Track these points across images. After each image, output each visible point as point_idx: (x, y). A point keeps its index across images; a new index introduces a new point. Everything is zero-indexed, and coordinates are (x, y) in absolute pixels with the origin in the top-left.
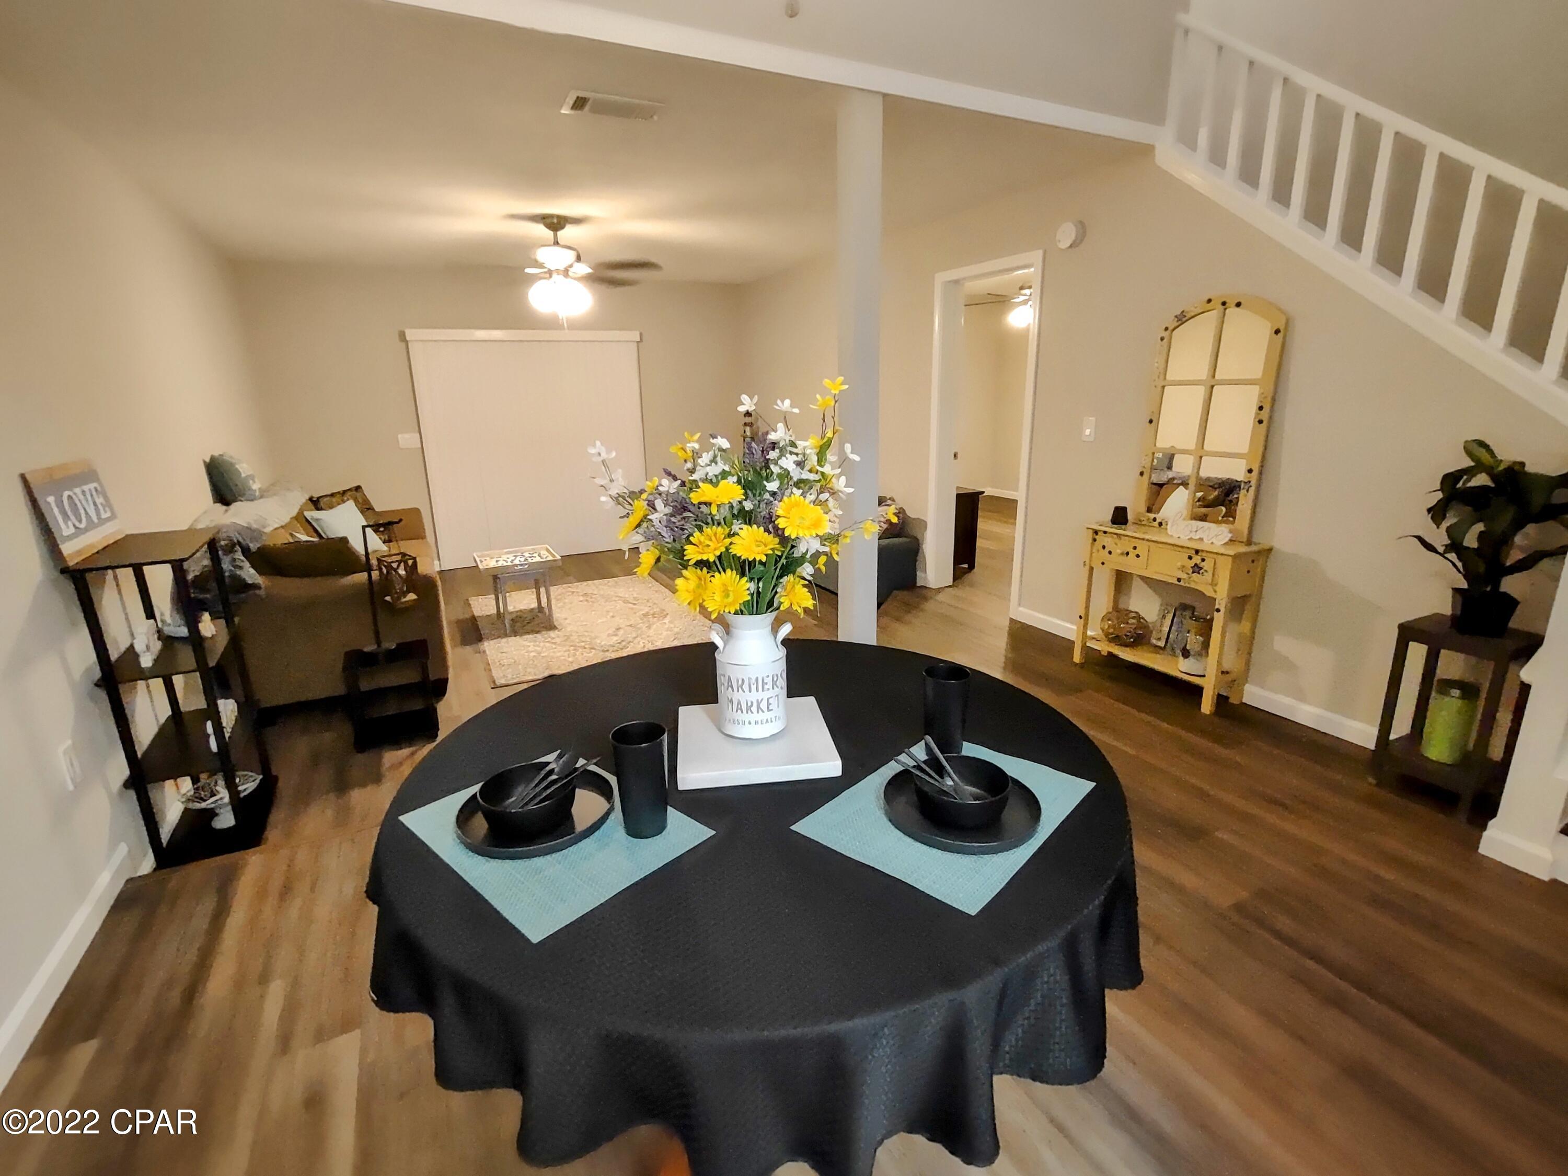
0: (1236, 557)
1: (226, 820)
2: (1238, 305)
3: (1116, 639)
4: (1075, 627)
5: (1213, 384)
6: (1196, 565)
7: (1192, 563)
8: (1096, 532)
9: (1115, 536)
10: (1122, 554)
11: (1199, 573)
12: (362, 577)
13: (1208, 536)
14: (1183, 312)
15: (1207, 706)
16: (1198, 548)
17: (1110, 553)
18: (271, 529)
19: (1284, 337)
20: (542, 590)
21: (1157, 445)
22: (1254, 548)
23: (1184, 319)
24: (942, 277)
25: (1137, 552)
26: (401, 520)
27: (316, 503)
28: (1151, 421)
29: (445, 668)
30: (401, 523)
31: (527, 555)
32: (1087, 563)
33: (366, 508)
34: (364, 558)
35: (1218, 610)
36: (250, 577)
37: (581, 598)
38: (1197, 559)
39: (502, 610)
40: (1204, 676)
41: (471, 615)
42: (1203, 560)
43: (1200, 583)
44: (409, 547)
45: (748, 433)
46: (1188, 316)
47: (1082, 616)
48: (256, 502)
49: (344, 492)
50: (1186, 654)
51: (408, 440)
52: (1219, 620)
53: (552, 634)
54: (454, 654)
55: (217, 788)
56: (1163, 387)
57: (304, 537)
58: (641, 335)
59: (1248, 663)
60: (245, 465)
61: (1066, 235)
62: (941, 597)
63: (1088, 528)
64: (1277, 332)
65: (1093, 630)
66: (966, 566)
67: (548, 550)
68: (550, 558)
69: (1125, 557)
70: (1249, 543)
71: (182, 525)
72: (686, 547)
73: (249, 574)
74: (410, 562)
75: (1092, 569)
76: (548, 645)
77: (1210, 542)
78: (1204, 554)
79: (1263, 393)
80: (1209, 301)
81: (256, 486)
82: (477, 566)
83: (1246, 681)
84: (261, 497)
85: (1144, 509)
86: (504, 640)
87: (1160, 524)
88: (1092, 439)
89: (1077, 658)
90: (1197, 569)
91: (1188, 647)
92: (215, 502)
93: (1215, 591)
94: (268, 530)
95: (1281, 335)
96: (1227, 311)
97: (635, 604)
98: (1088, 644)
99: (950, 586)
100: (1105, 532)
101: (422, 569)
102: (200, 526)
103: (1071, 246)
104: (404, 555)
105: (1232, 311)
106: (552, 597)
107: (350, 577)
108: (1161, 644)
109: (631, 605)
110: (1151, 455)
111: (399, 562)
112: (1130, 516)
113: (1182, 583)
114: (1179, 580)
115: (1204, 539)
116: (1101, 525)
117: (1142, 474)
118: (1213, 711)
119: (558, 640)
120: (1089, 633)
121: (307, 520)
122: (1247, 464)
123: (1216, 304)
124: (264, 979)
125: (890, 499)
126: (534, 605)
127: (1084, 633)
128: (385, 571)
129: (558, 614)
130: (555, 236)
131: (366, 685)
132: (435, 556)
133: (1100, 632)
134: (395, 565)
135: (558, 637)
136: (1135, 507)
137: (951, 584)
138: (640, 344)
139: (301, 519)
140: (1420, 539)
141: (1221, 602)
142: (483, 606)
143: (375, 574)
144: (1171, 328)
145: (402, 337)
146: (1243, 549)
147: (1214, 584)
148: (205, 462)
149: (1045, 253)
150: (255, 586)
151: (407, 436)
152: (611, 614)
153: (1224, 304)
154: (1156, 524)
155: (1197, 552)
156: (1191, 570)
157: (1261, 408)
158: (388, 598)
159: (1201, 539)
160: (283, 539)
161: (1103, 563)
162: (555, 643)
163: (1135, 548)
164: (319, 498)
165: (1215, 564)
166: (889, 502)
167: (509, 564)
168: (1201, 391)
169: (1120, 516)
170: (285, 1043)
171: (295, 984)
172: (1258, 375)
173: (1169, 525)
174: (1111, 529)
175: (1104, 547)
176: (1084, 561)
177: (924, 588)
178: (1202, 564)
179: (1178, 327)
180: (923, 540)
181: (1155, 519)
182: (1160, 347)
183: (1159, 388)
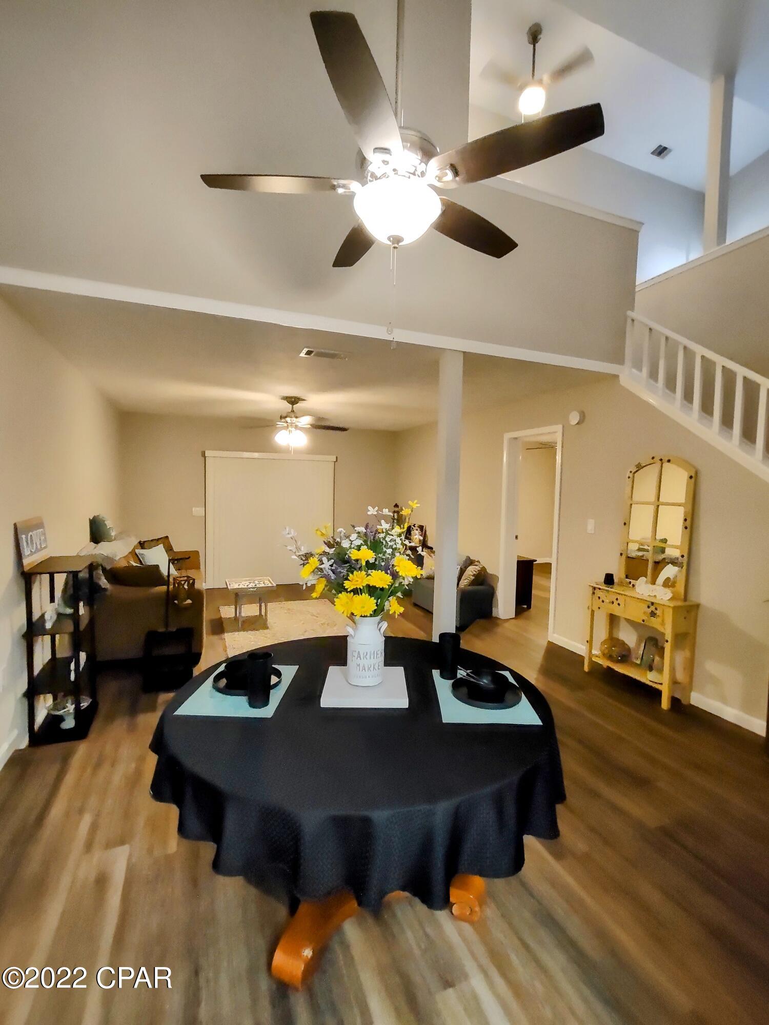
0: (675, 608)
1: (69, 723)
2: (669, 461)
3: (610, 658)
4: (584, 647)
5: (658, 504)
6: (652, 611)
7: (650, 610)
8: (594, 588)
9: (606, 591)
10: (610, 603)
11: (654, 617)
12: (164, 588)
13: (659, 595)
14: (640, 463)
15: (665, 704)
16: (653, 602)
17: (603, 602)
18: (119, 558)
19: (695, 481)
20: (263, 605)
21: (630, 537)
22: (687, 603)
23: (640, 468)
24: (507, 436)
25: (618, 602)
26: (189, 557)
27: (142, 545)
28: (625, 524)
29: (201, 647)
30: (190, 559)
31: (256, 582)
32: (590, 607)
33: (169, 549)
34: (166, 578)
35: (667, 641)
36: (104, 584)
37: (286, 611)
38: (652, 608)
39: (238, 615)
40: (662, 684)
41: (219, 616)
42: (656, 609)
43: (655, 623)
44: (192, 573)
45: (396, 517)
46: (642, 466)
47: (589, 641)
48: (112, 542)
49: (158, 540)
50: (652, 669)
51: (198, 511)
52: (668, 647)
53: (265, 631)
54: (207, 639)
55: (67, 705)
56: (631, 504)
57: (135, 564)
58: (337, 457)
59: (691, 677)
60: (108, 522)
61: (574, 418)
62: (506, 625)
63: (590, 586)
64: (691, 477)
65: (596, 650)
66: (525, 606)
67: (269, 581)
68: (270, 585)
69: (611, 605)
70: (685, 600)
71: (72, 553)
72: (344, 582)
73: (104, 582)
74: (191, 581)
75: (593, 611)
76: (263, 638)
77: (660, 598)
78: (657, 605)
79: (686, 511)
80: (653, 458)
81: (113, 534)
82: (227, 588)
83: (691, 690)
84: (115, 539)
85: (623, 576)
86: (237, 633)
87: (633, 585)
88: (592, 532)
89: (586, 669)
90: (653, 614)
91: (653, 665)
92: (90, 542)
93: (664, 629)
94: (117, 558)
95: (693, 479)
96: (663, 465)
97: (317, 617)
98: (593, 659)
99: (513, 618)
100: (600, 589)
101: (197, 586)
102: (82, 554)
103: (578, 424)
104: (188, 577)
105: (666, 465)
106: (268, 609)
107: (157, 588)
108: (638, 662)
109: (314, 617)
110: (626, 543)
111: (186, 581)
112: (616, 580)
113: (646, 623)
114: (643, 621)
115: (657, 596)
116: (597, 584)
117: (621, 554)
118: (669, 708)
119: (268, 636)
120: (594, 652)
121: (136, 554)
122: (680, 553)
123: (657, 459)
124: (81, 811)
125: (477, 562)
126: (258, 614)
127: (591, 651)
128: (177, 585)
129: (270, 620)
130: (292, 408)
131: (156, 652)
132: (204, 580)
133: (600, 652)
134: (183, 582)
135: (269, 634)
136: (619, 575)
137: (514, 617)
138: (336, 463)
139: (133, 554)
141: (668, 635)
142: (227, 612)
143: (171, 587)
144: (633, 471)
145: (203, 454)
146: (679, 603)
147: (663, 623)
148: (90, 519)
149: (563, 427)
150: (105, 590)
151: (198, 509)
152: (302, 622)
153: (661, 460)
154: (631, 586)
155: (653, 604)
156: (650, 615)
157: (685, 520)
158: (176, 602)
159: (655, 596)
160: (124, 564)
161: (599, 608)
162: (266, 637)
163: (617, 599)
164: (144, 542)
165: (663, 611)
166: (476, 563)
167: (246, 587)
168: (652, 508)
169: (609, 580)
170: (89, 846)
171: (98, 815)
172: (683, 501)
173: (636, 586)
174: (604, 587)
175: (599, 598)
176: (588, 607)
177: (497, 618)
178: (656, 612)
179: (637, 471)
180: (497, 588)
181: (630, 583)
182: (629, 482)
183: (629, 505)
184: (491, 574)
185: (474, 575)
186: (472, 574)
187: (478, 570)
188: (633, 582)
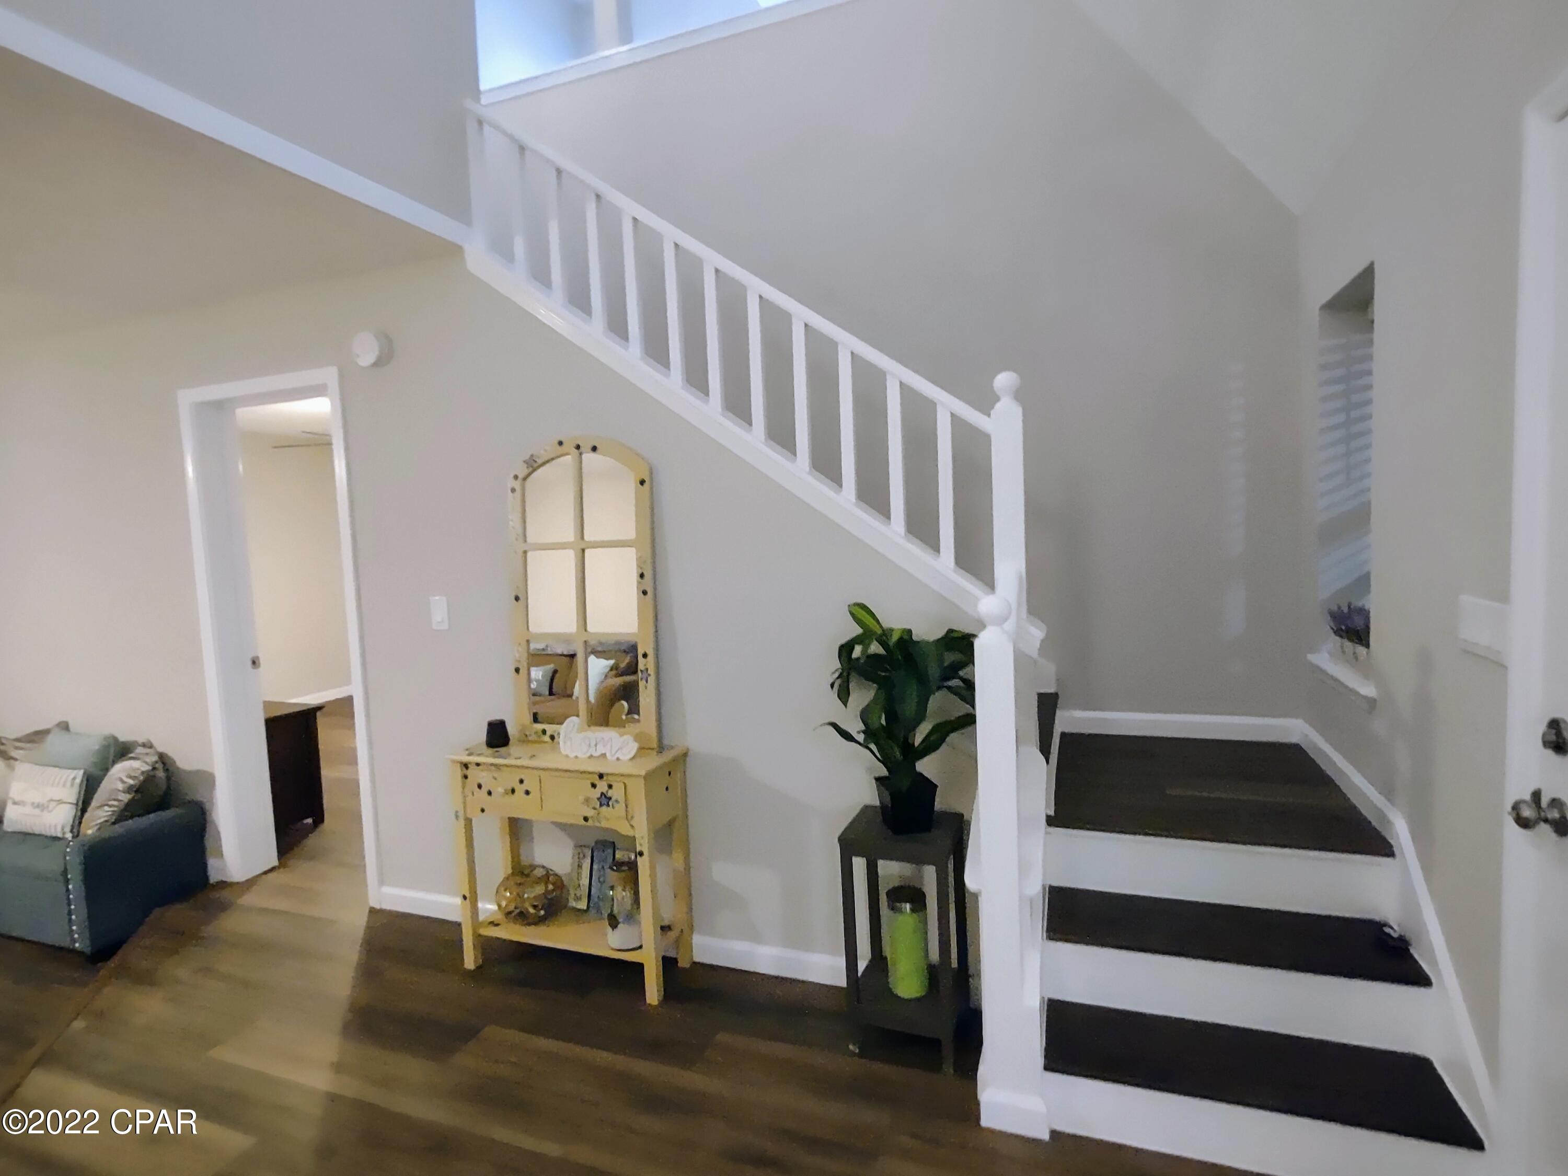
0: (648, 777)
2: (594, 449)
3: (521, 917)
4: (459, 900)
5: (583, 546)
6: (602, 794)
7: (596, 793)
8: (466, 766)
9: (493, 768)
10: (506, 793)
11: (608, 805)
13: (611, 751)
14: (532, 456)
15: (653, 993)
16: (601, 772)
17: (490, 793)
19: (651, 488)
22: (668, 756)
23: (535, 465)
24: (187, 400)
25: (525, 786)
28: (517, 599)
32: (461, 814)
35: (641, 854)
38: (602, 786)
40: (641, 947)
42: (610, 787)
43: (611, 819)
46: (540, 461)
47: (468, 895)
50: (613, 922)
52: (643, 864)
56: (525, 552)
59: (690, 908)
61: (365, 351)
63: (453, 762)
64: (642, 482)
65: (486, 909)
66: (305, 822)
69: (511, 797)
70: (661, 748)
75: (468, 822)
77: (615, 758)
78: (610, 778)
79: (640, 557)
80: (560, 444)
83: (693, 933)
85: (529, 718)
87: (552, 738)
88: (445, 626)
89: (470, 961)
90: (605, 800)
91: (615, 911)
93: (632, 826)
95: (647, 485)
96: (584, 456)
98: (484, 932)
99: (272, 870)
100: (478, 765)
103: (375, 364)
105: (588, 457)
108: (583, 905)
110: (525, 643)
112: (511, 729)
113: (590, 823)
114: (586, 819)
115: (607, 755)
116: (470, 754)
117: (517, 670)
118: (661, 999)
120: (483, 915)
123: (569, 446)
125: (141, 744)
127: (475, 910)
133: (496, 911)
136: (516, 718)
137: (275, 862)
140: (835, 726)
141: (642, 841)
144: (521, 476)
146: (655, 761)
147: (629, 818)
149: (340, 371)
153: (578, 447)
154: (547, 738)
155: (601, 776)
156: (599, 803)
157: (642, 576)
159: (603, 757)
161: (483, 810)
163: (521, 781)
165: (626, 789)
166: (140, 750)
168: (569, 558)
169: (497, 735)
172: (631, 534)
173: (561, 740)
174: (488, 757)
175: (480, 786)
176: (457, 812)
177: (223, 885)
178: (610, 793)
179: (529, 474)
180: (212, 804)
181: (544, 732)
182: (513, 500)
183: (521, 554)
184: (190, 772)
185: (129, 789)
186: (120, 786)
187: (143, 773)
188: (550, 728)
